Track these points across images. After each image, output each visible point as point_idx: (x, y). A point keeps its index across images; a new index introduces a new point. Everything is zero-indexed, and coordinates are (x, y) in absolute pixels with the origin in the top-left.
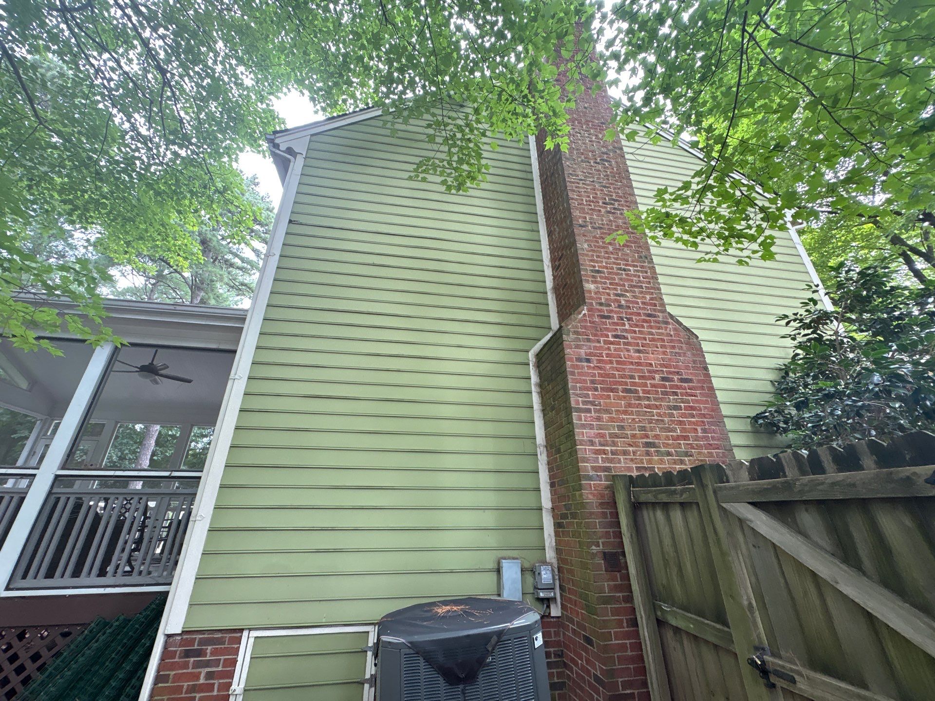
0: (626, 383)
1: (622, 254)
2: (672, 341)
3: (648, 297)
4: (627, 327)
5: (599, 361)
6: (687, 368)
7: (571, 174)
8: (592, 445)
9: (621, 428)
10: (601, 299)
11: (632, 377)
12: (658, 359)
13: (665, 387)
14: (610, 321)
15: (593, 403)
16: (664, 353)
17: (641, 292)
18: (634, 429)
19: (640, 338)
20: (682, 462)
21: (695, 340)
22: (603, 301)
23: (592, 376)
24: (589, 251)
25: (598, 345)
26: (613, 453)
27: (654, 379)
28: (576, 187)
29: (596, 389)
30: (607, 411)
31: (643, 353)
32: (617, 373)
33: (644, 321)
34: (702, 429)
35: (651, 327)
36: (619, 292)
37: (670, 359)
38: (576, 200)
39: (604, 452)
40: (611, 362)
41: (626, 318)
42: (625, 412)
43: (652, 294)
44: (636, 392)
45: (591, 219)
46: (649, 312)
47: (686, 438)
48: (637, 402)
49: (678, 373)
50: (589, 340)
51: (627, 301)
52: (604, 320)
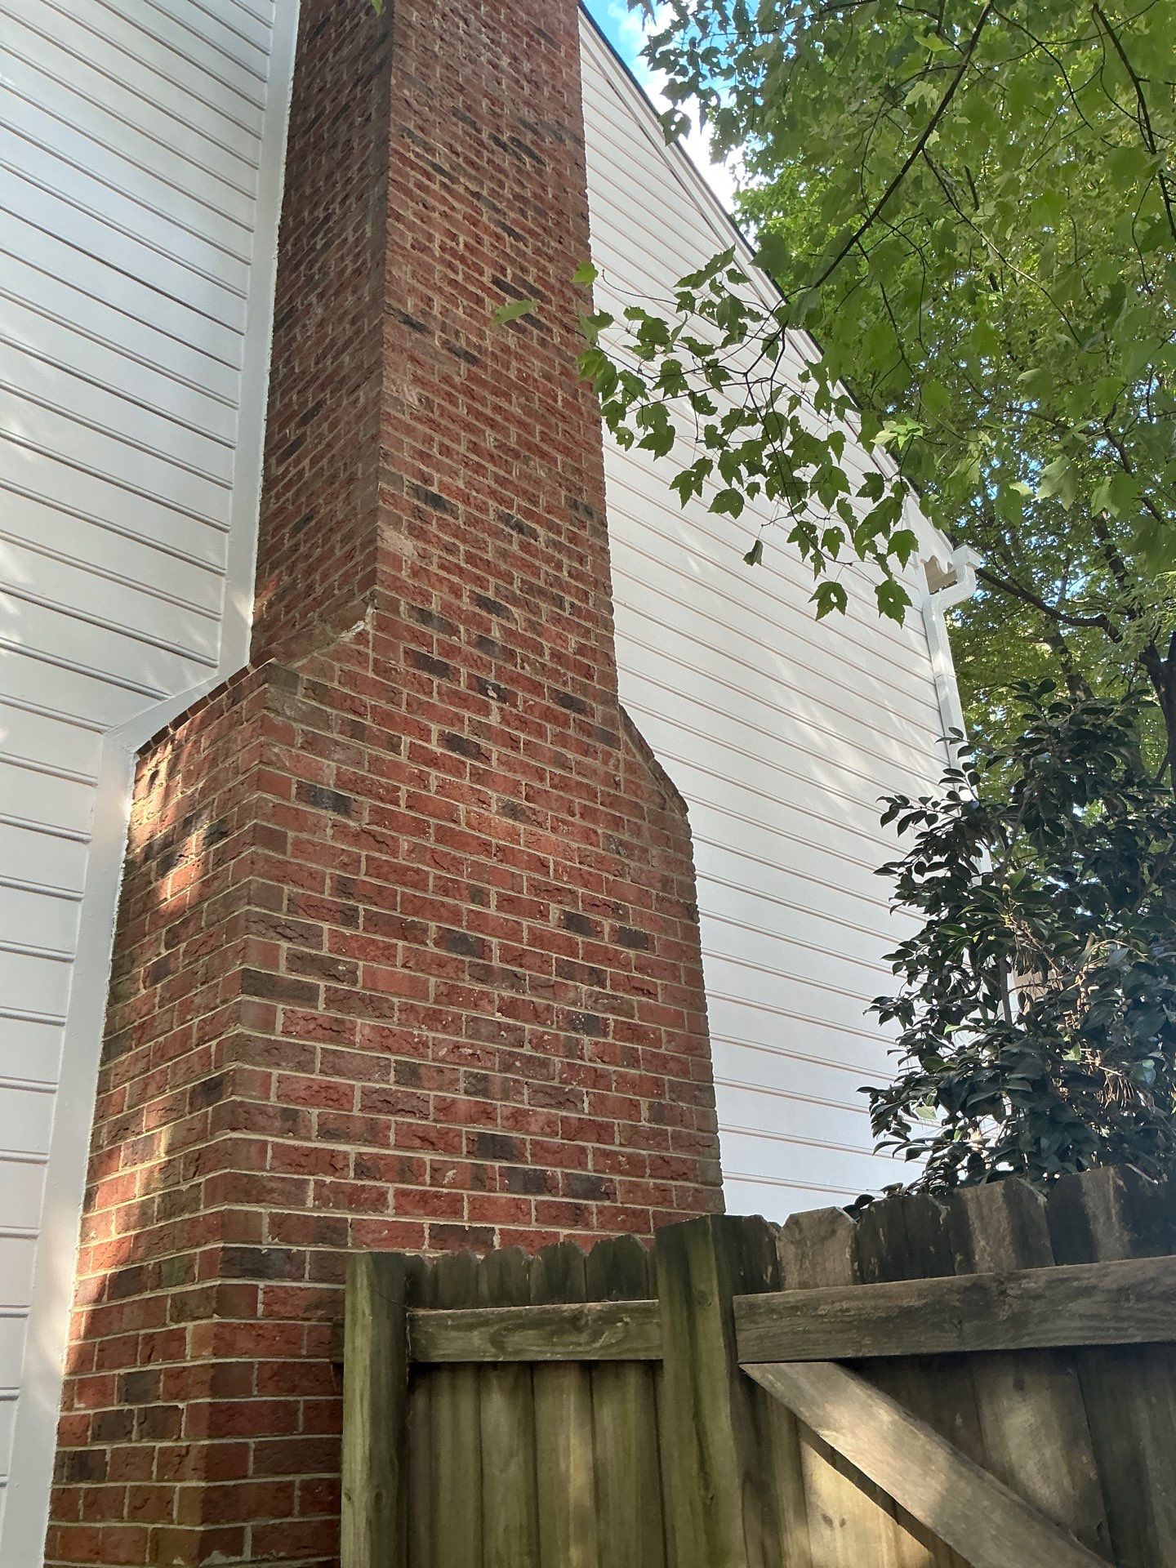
0: (455, 916)
1: (523, 476)
2: (613, 801)
3: (573, 640)
4: (494, 719)
5: (379, 816)
6: (643, 898)
7: (410, 134)
8: (294, 1131)
9: (410, 1074)
10: (427, 598)
11: (479, 896)
12: (566, 853)
13: (571, 948)
14: (446, 683)
15: (326, 969)
16: (588, 835)
17: (557, 620)
18: (452, 1085)
19: (525, 768)
20: (577, 1216)
21: (677, 816)
22: (434, 607)
23: (344, 866)
24: (418, 419)
25: (389, 756)
26: (364, 1168)
27: (544, 915)
28: (420, 186)
29: (349, 917)
30: (375, 1006)
31: (528, 821)
32: (433, 871)
33: (548, 715)
34: (651, 1107)
35: (562, 740)
36: (490, 594)
37: (601, 860)
38: (411, 227)
39: (332, 1163)
40: (420, 829)
41: (497, 689)
42: (433, 1019)
43: (587, 633)
44: (482, 949)
45: (445, 312)
46: (568, 690)
47: (602, 1132)
48: (478, 987)
49: (615, 910)
50: (357, 731)
51: (509, 634)
52: (425, 675)
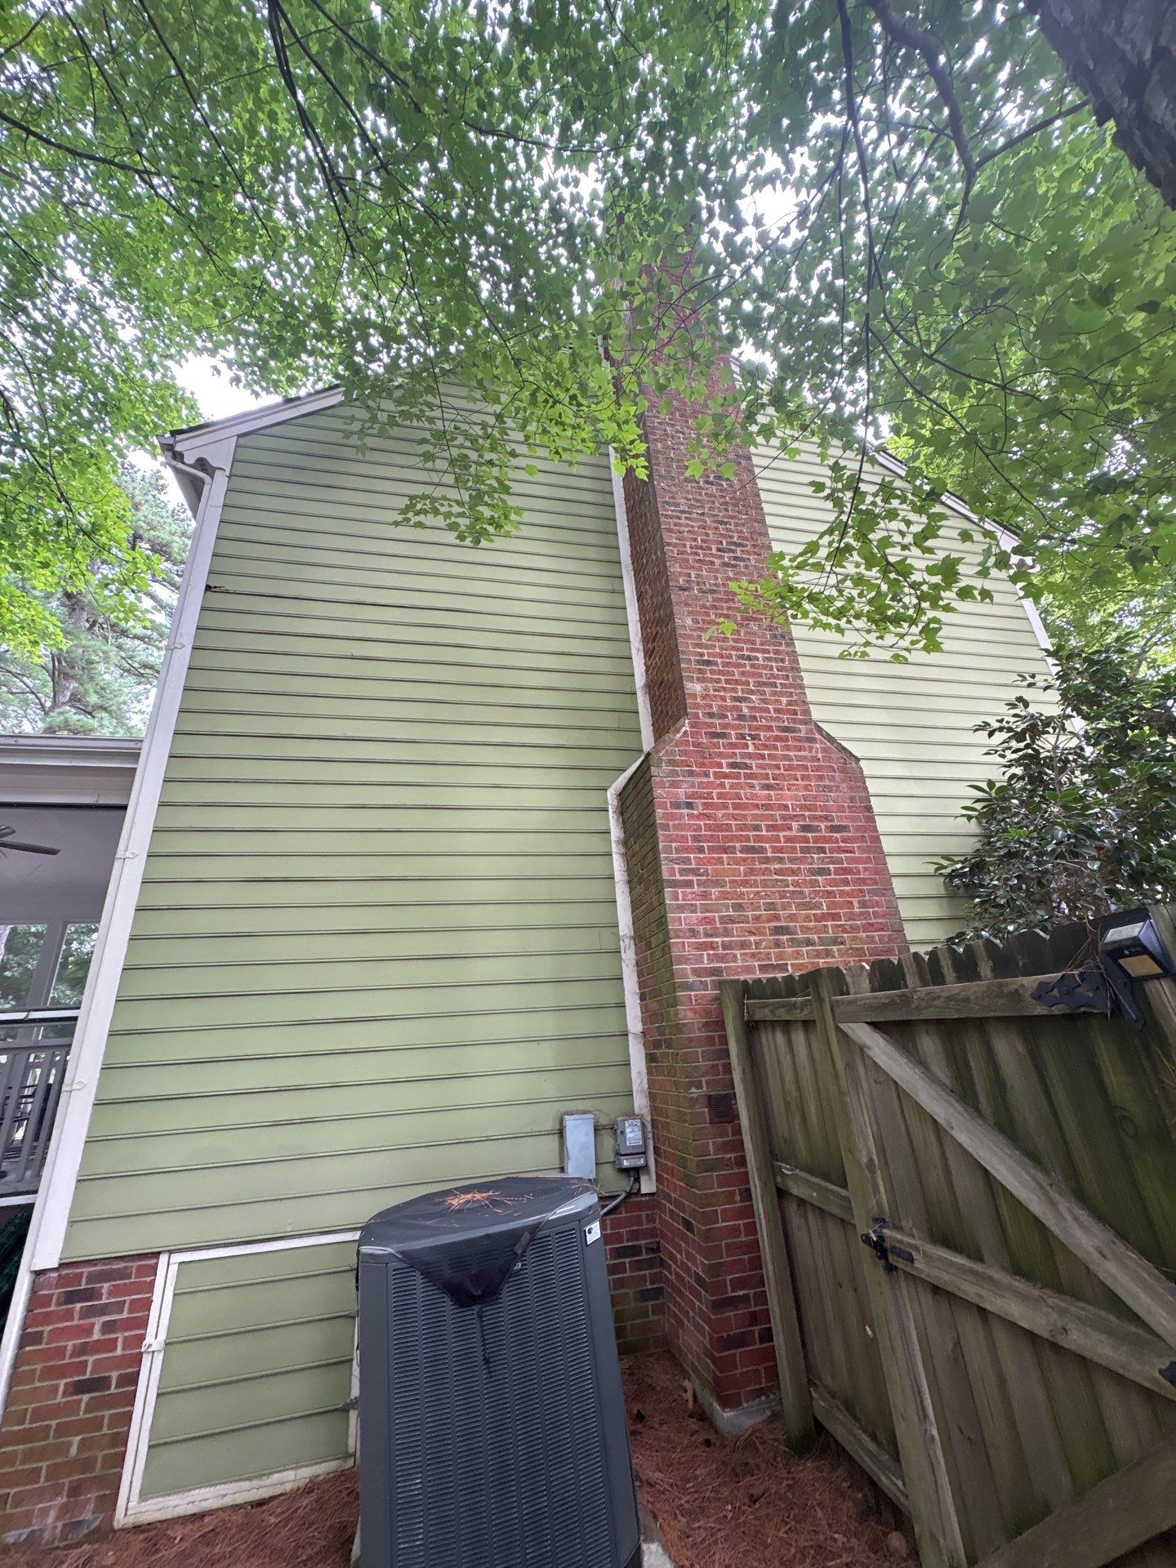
0: (747, 839)
1: (747, 633)
2: (818, 768)
3: (784, 700)
4: (751, 749)
5: (706, 806)
6: (841, 809)
7: (667, 503)
8: (694, 936)
9: (739, 907)
10: (711, 706)
11: (757, 828)
12: (796, 798)
13: (806, 840)
14: (725, 741)
15: (695, 872)
16: (807, 788)
17: (774, 693)
18: (758, 908)
19: (770, 766)
20: (828, 954)
21: (854, 765)
22: (715, 710)
23: (695, 830)
24: (694, 630)
25: (705, 780)
26: (725, 946)
27: (790, 828)
28: (675, 525)
29: (701, 850)
30: (718, 883)
31: (775, 789)
32: (733, 822)
33: (778, 738)
34: (859, 902)
35: (788, 748)
36: (740, 694)
37: (816, 797)
38: (675, 545)
39: (712, 946)
40: (725, 806)
41: (750, 735)
42: (745, 883)
43: (791, 694)
44: (763, 850)
45: (698, 576)
46: (786, 724)
47: (835, 917)
48: (763, 866)
49: (826, 818)
50: (691, 774)
51: (751, 708)
52: (715, 740)
